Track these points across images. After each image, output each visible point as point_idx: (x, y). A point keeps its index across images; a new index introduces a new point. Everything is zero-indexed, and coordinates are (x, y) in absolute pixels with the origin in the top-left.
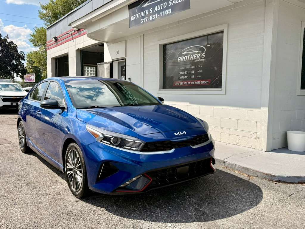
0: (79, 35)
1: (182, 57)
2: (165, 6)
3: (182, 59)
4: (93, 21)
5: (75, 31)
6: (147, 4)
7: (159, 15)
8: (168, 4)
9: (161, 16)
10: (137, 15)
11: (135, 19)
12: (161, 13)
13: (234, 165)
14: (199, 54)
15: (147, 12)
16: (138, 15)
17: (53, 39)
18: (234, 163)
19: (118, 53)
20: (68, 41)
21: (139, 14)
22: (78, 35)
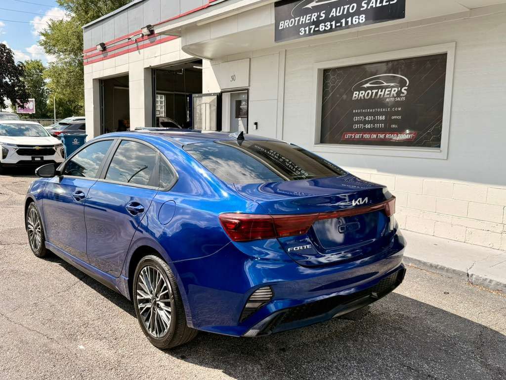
0: (151, 43)
1: (361, 92)
2: (352, 10)
3: (360, 95)
4: (199, 24)
5: (143, 36)
6: (314, 4)
7: (339, 24)
8: (359, 6)
9: (344, 25)
10: (292, 21)
11: (287, 26)
12: (343, 21)
13: (488, 281)
14: (396, 89)
15: (313, 17)
16: (295, 21)
17: (99, 47)
18: (486, 277)
19: (233, 79)
20: (128, 51)
21: (297, 19)
22: (149, 42)
